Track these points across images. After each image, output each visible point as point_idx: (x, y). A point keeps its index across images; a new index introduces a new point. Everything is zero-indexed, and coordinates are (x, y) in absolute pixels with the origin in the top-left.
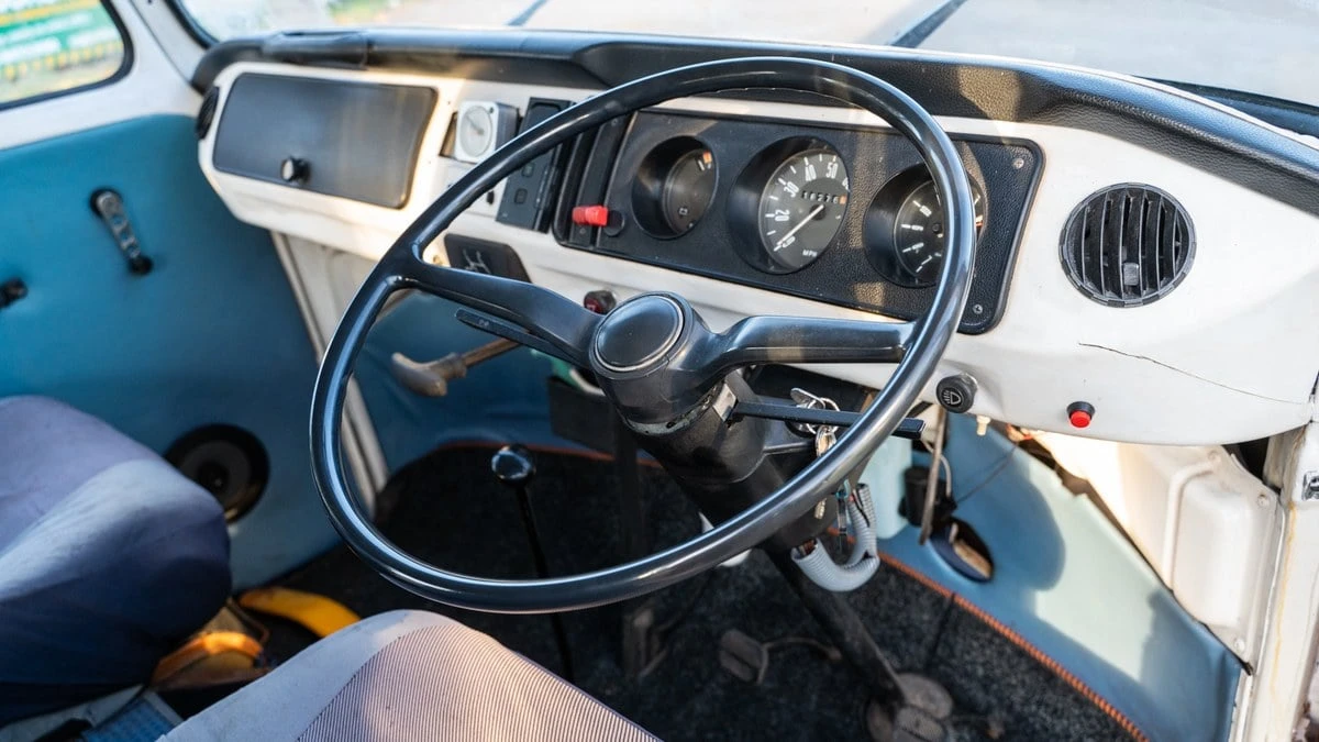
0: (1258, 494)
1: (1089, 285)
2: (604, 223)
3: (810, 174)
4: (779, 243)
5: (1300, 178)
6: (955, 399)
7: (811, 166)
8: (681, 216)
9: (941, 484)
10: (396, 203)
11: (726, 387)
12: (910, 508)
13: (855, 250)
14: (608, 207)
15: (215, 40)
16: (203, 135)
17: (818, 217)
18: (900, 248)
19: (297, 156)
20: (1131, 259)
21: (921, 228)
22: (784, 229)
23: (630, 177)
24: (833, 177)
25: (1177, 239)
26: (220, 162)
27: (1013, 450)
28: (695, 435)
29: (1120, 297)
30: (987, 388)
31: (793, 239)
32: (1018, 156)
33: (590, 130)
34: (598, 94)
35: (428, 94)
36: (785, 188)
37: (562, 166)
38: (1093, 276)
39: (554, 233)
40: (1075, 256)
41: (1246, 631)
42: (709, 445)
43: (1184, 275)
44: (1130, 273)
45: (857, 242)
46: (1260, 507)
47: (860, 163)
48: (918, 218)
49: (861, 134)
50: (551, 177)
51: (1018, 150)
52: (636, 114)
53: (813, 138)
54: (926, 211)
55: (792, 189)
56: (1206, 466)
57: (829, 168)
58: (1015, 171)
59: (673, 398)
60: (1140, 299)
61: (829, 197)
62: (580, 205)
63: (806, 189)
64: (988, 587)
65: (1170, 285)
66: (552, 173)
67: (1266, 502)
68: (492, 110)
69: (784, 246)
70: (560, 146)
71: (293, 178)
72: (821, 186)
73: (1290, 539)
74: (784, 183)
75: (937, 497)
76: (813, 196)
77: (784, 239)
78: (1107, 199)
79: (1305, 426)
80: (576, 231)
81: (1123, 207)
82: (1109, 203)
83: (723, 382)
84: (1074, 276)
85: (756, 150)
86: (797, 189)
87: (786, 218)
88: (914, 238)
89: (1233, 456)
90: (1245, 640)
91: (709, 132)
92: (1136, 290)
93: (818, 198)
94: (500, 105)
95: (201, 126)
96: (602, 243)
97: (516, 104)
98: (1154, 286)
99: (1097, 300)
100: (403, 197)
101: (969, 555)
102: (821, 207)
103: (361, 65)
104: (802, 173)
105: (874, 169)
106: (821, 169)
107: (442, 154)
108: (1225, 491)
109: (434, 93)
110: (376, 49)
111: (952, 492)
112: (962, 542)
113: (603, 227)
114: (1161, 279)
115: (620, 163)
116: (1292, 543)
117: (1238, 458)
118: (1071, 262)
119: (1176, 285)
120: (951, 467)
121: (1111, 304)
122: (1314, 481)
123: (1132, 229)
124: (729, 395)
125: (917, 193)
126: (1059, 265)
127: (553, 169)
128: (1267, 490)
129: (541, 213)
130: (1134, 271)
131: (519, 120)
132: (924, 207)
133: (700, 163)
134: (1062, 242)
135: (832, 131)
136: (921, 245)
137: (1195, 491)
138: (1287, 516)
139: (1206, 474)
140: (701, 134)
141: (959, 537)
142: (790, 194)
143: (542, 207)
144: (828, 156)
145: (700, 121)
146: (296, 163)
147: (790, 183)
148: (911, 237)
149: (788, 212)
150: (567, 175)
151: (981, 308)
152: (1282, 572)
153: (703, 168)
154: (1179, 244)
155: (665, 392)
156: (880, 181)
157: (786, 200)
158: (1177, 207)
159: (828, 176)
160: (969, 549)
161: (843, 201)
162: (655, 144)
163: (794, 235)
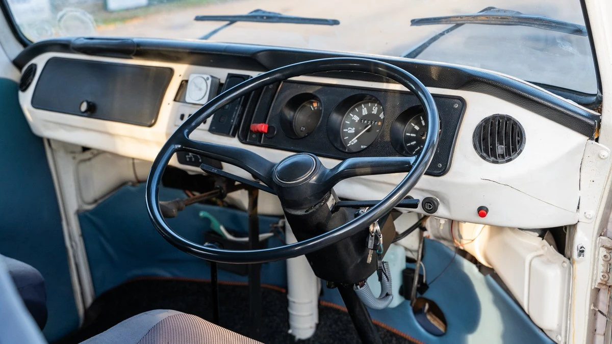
0: (562, 261)
1: (485, 155)
2: (266, 132)
3: (365, 112)
4: (350, 142)
5: (562, 113)
6: (430, 207)
7: (365, 108)
8: (302, 131)
9: (421, 277)
10: (149, 124)
11: (332, 195)
12: (404, 291)
13: (387, 142)
14: (268, 124)
15: (31, 42)
16: (24, 90)
17: (368, 131)
18: (406, 144)
19: (90, 100)
20: (501, 144)
21: (415, 135)
22: (352, 136)
23: (279, 110)
24: (375, 113)
25: (518, 136)
26: (37, 103)
27: (455, 255)
28: (318, 216)
29: (497, 159)
30: (443, 203)
31: (356, 141)
32: (456, 103)
33: (258, 90)
34: (263, 73)
35: (169, 72)
36: (353, 118)
37: (244, 106)
38: (486, 151)
39: (238, 137)
40: (479, 142)
41: (561, 330)
42: (324, 221)
43: (521, 151)
44: (500, 149)
45: (387, 138)
46: (563, 267)
47: (389, 105)
48: (414, 131)
49: (389, 93)
50: (239, 110)
51: (456, 100)
52: (282, 82)
53: (367, 94)
54: (417, 128)
55: (356, 118)
56: (541, 252)
57: (373, 109)
58: (455, 109)
59: (310, 197)
60: (504, 160)
61: (373, 122)
62: (253, 123)
63: (363, 118)
64: (444, 338)
65: (516, 154)
66: (239, 109)
67: (565, 265)
68: (208, 79)
69: (352, 144)
70: (243, 97)
71: (86, 111)
72: (370, 117)
73: (575, 278)
74: (352, 116)
75: (419, 282)
76: (366, 122)
77: (353, 140)
78: (491, 120)
79: (577, 224)
80: (251, 136)
81: (497, 123)
82: (492, 122)
83: (331, 193)
84: (479, 151)
85: (341, 99)
86: (358, 119)
87: (354, 132)
88: (411, 139)
89: (552, 246)
90: (561, 335)
91: (319, 91)
92: (502, 156)
93: (368, 122)
94: (212, 77)
95: (24, 85)
96: (264, 142)
97: (218, 77)
98: (510, 155)
99: (488, 161)
100: (153, 121)
101: (435, 320)
102: (370, 126)
103: (132, 56)
104: (361, 111)
105: (395, 107)
106: (370, 110)
107: (175, 100)
108: (549, 262)
109: (171, 71)
110: (141, 48)
111: (426, 281)
112: (431, 313)
113: (265, 133)
114: (513, 152)
115: (274, 104)
116: (575, 280)
117: (554, 247)
118: (478, 145)
119: (519, 154)
120: (426, 270)
121: (494, 162)
122: (581, 248)
123: (501, 132)
124: (333, 199)
125: (414, 119)
126: (473, 147)
127: (240, 107)
128: (565, 259)
129: (233, 127)
130: (502, 148)
131: (221, 85)
132: (416, 126)
133: (311, 107)
134: (474, 137)
135: (376, 92)
136: (415, 142)
137: (536, 263)
138: (573, 267)
139: (540, 256)
140: (315, 92)
141: (429, 310)
142: (355, 120)
143: (234, 124)
144: (373, 104)
145: (314, 86)
146: (88, 103)
147: (355, 116)
148: (410, 139)
149: (354, 129)
150: (247, 109)
151: (441, 165)
152: (573, 296)
153: (313, 109)
154: (519, 138)
155: (308, 192)
156: (398, 112)
157: (353, 123)
158: (518, 123)
159: (373, 113)
160: (434, 316)
161: (380, 124)
162: (292, 96)
163: (357, 139)
